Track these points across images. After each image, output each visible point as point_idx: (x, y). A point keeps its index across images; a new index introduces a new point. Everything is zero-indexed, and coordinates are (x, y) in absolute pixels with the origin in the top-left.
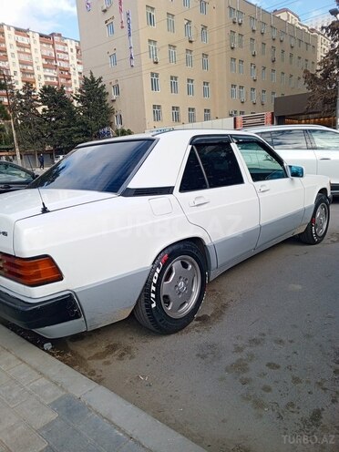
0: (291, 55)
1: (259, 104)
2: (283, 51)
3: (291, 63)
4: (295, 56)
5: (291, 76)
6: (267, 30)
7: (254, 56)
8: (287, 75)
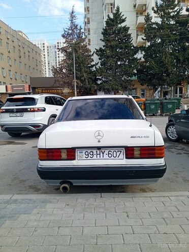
0: (29, 56)
1: (14, 79)
2: (25, 53)
3: (29, 60)
4: (31, 57)
5: (30, 67)
6: (15, 40)
7: (9, 52)
8: (27, 66)
